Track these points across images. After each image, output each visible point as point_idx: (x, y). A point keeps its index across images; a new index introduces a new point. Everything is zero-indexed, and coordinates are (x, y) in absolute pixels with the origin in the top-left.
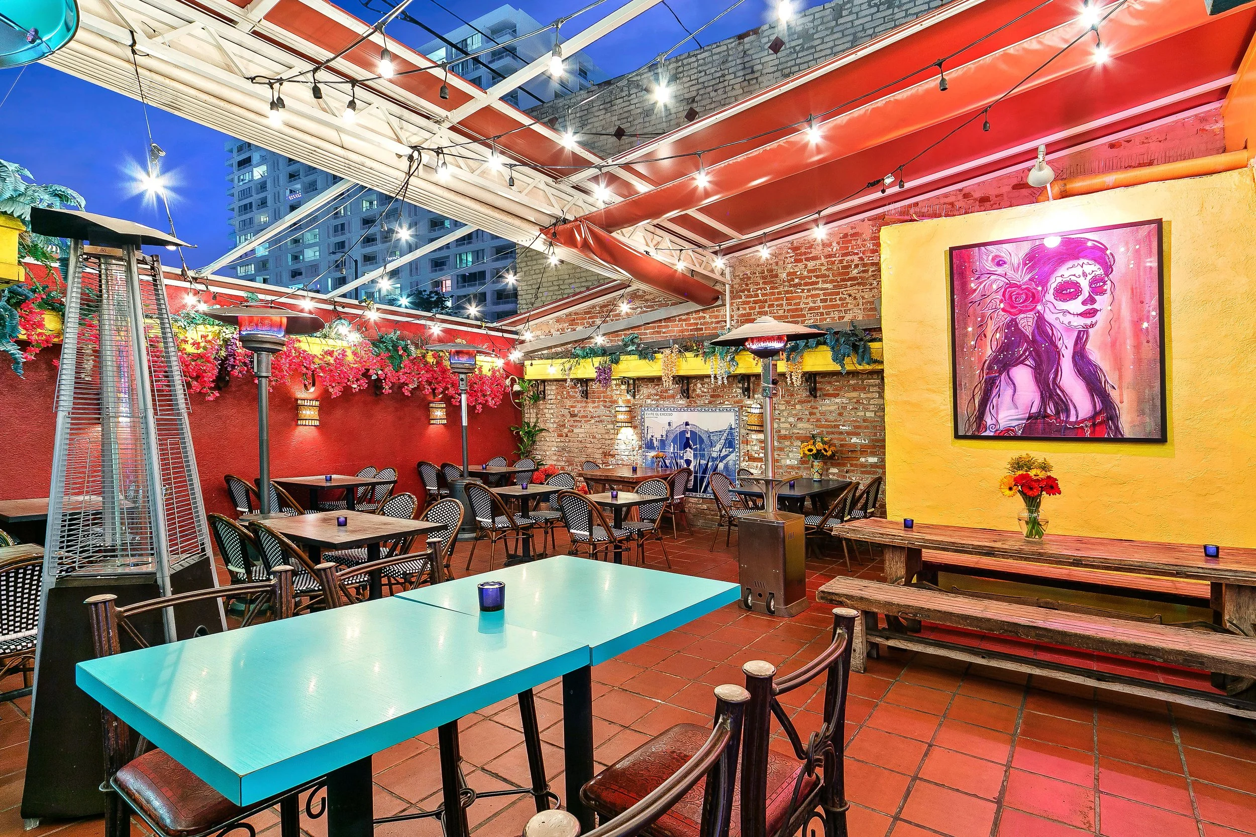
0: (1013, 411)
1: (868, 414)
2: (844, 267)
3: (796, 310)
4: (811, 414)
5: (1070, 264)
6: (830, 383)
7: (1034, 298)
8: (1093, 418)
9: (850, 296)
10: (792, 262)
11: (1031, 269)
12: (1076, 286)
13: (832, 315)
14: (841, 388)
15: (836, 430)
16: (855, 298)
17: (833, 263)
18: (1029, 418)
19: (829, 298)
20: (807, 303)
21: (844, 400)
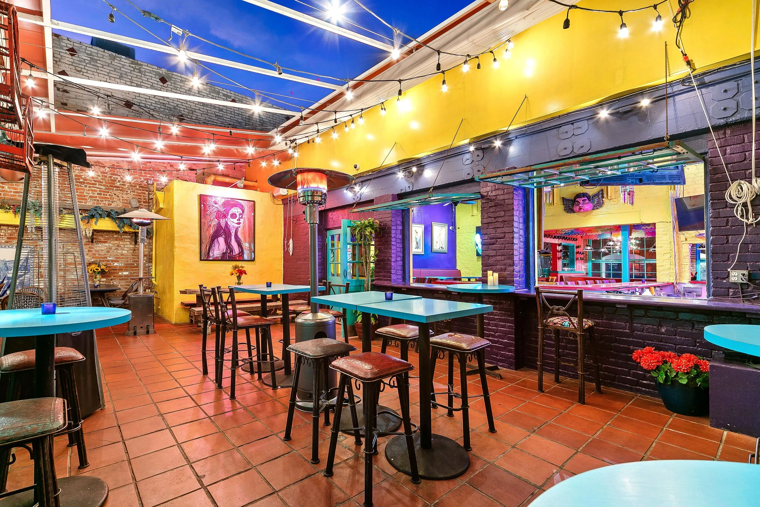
0: (218, 252)
1: (124, 252)
2: (112, 180)
3: (81, 196)
4: (89, 251)
5: (234, 208)
6: (101, 236)
7: (225, 216)
8: (239, 254)
9: (115, 195)
10: (78, 170)
11: (224, 207)
12: (236, 215)
13: (104, 202)
14: (108, 239)
15: (105, 259)
16: (118, 196)
17: (106, 177)
18: (223, 254)
19: (102, 193)
20: (89, 194)
21: (110, 245)
